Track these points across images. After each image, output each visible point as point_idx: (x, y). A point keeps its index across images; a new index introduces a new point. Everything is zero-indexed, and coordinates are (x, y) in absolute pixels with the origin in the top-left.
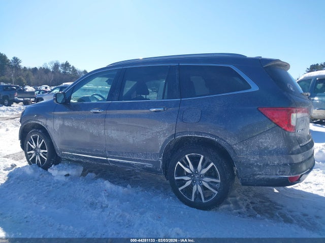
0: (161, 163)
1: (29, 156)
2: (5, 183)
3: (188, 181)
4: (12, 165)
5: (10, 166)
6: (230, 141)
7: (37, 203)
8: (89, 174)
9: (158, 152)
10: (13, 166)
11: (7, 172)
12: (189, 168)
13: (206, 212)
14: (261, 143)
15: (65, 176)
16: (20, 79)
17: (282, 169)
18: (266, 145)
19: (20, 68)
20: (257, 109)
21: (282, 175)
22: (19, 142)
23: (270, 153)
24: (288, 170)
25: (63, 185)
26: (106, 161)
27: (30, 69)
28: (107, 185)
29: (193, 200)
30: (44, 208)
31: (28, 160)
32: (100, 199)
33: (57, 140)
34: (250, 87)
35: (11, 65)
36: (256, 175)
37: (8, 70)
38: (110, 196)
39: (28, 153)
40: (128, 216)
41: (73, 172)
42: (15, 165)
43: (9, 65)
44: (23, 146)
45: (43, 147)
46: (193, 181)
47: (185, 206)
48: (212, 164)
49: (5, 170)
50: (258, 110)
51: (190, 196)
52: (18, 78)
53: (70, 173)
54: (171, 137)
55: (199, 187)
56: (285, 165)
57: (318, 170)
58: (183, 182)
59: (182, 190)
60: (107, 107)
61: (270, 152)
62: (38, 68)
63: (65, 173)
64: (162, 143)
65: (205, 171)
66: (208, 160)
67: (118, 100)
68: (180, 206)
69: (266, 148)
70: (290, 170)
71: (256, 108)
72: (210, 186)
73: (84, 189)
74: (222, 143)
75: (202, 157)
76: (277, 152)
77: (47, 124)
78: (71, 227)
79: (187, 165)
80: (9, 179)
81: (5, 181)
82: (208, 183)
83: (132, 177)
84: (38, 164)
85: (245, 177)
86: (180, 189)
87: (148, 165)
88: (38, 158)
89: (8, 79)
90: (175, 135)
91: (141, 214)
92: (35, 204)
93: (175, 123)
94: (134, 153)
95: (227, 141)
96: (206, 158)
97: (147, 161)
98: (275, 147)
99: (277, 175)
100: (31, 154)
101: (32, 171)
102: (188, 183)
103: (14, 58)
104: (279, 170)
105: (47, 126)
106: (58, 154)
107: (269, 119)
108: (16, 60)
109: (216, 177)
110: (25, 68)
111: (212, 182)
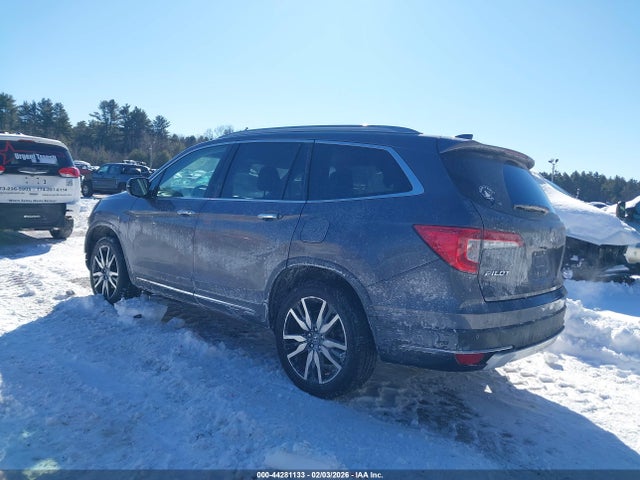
0: (267, 308)
1: (95, 280)
2: (45, 317)
3: (301, 343)
4: (67, 292)
5: (64, 294)
6: (363, 279)
7: (70, 350)
8: (174, 319)
9: (263, 289)
10: (70, 293)
11: (56, 303)
12: (304, 321)
13: (323, 401)
14: (413, 287)
15: (135, 317)
16: (164, 155)
17: (443, 337)
18: (419, 290)
19: (166, 137)
20: (413, 227)
21: (443, 348)
22: (83, 256)
23: (425, 306)
24: (454, 341)
25: (124, 330)
26: (192, 298)
27: (182, 139)
28: (188, 337)
29: (305, 378)
30: (75, 357)
31: (93, 287)
32: (164, 357)
33: (131, 257)
34: (410, 189)
35: (153, 131)
36: (401, 343)
37: (146, 138)
38: (182, 354)
39: (94, 275)
40: (187, 386)
41: (148, 312)
42: (73, 293)
43: (148, 130)
44: (89, 263)
45: (113, 268)
46: (309, 345)
47: (292, 387)
48: (337, 317)
49: (56, 299)
50: (414, 229)
51: (302, 371)
52: (160, 153)
53: (143, 313)
54: (282, 265)
55: (316, 355)
56: (451, 330)
57: (611, 369)
58: (294, 345)
59: (292, 359)
60: (202, 208)
61: (425, 304)
62: (197, 137)
63: (135, 312)
64: (269, 274)
65: (326, 328)
66: (332, 309)
67: (220, 197)
68: (285, 386)
69: (419, 297)
70: (457, 340)
71: (411, 224)
72: (332, 355)
73: (150, 339)
74: (352, 281)
75: (325, 303)
76: (436, 305)
77: (121, 230)
78: (96, 389)
79: (301, 316)
80: (53, 312)
81: (46, 315)
82: (329, 349)
83: (247, 334)
84: (105, 295)
85: (384, 345)
86: (289, 356)
87: (249, 311)
88: (105, 285)
89: (144, 154)
90: (287, 262)
91: (210, 386)
92: (65, 351)
93: (288, 242)
94: (229, 289)
95: (360, 277)
96: (330, 306)
97: (247, 304)
98: (435, 296)
99: (434, 347)
100: (97, 277)
101: (92, 304)
102: (301, 348)
103: (158, 118)
104: (437, 340)
105: (119, 232)
106: (131, 280)
107: (428, 245)
108: (161, 121)
109: (342, 341)
110: (175, 136)
111: (335, 349)
